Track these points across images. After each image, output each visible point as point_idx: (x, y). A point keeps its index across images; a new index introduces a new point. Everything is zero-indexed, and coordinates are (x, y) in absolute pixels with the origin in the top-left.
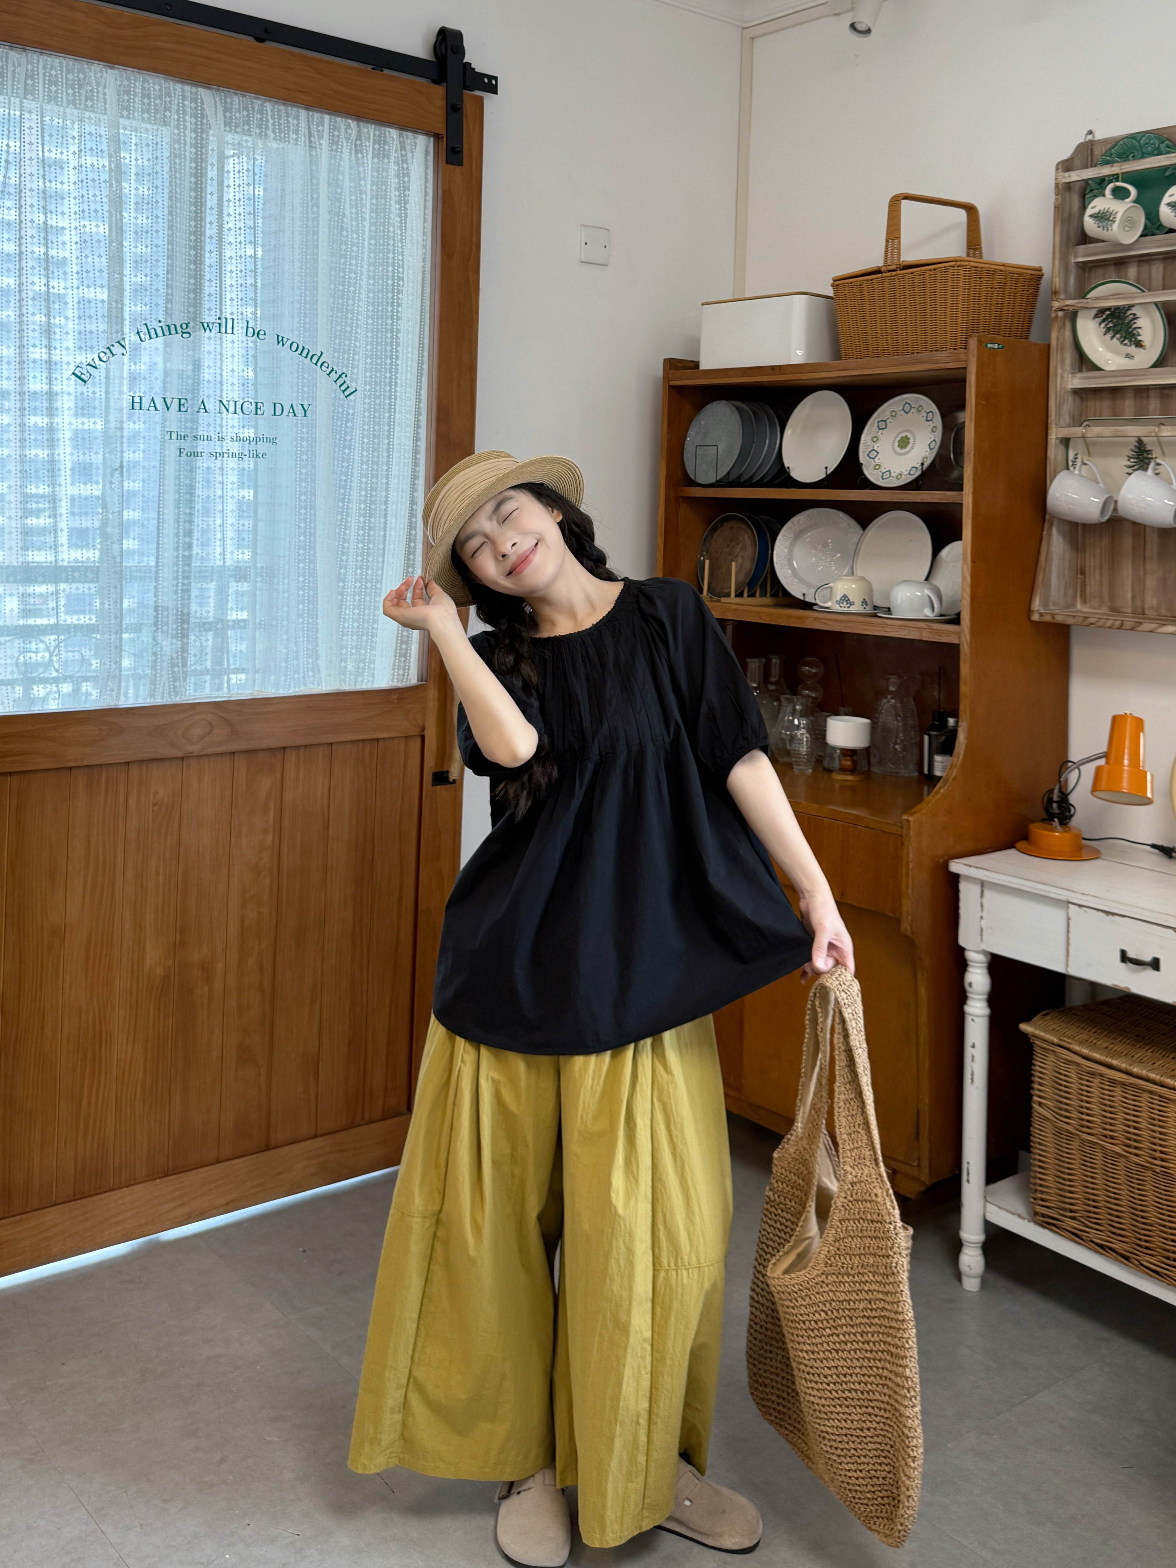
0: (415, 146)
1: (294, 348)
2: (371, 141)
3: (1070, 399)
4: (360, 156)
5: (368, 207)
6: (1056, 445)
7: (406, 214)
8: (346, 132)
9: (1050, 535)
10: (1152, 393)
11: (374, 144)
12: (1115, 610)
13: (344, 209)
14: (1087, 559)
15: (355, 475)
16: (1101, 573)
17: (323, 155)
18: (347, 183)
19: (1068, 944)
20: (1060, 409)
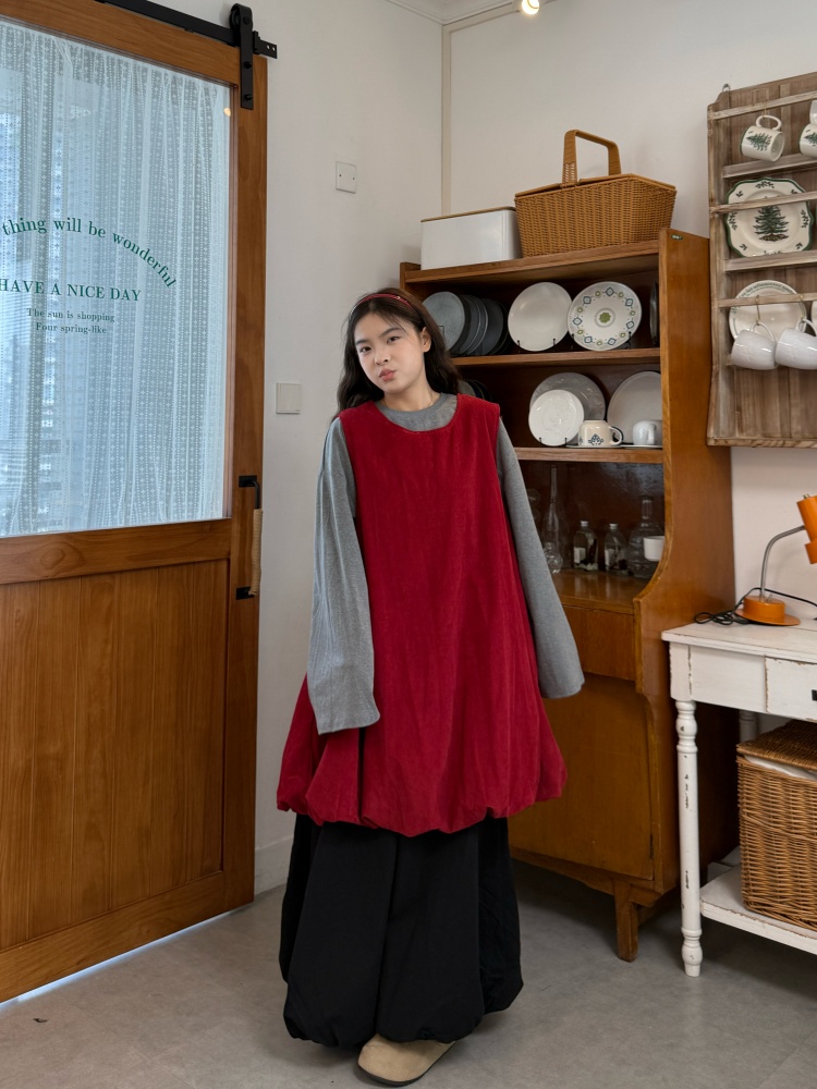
0: (216, 93)
1: (127, 245)
2: (184, 85)
3: (725, 279)
4: (174, 96)
6: (718, 313)
9: (717, 381)
10: (789, 272)
11: (186, 88)
12: (767, 436)
13: (162, 137)
14: (743, 399)
16: (754, 410)
19: (766, 689)
20: (719, 286)
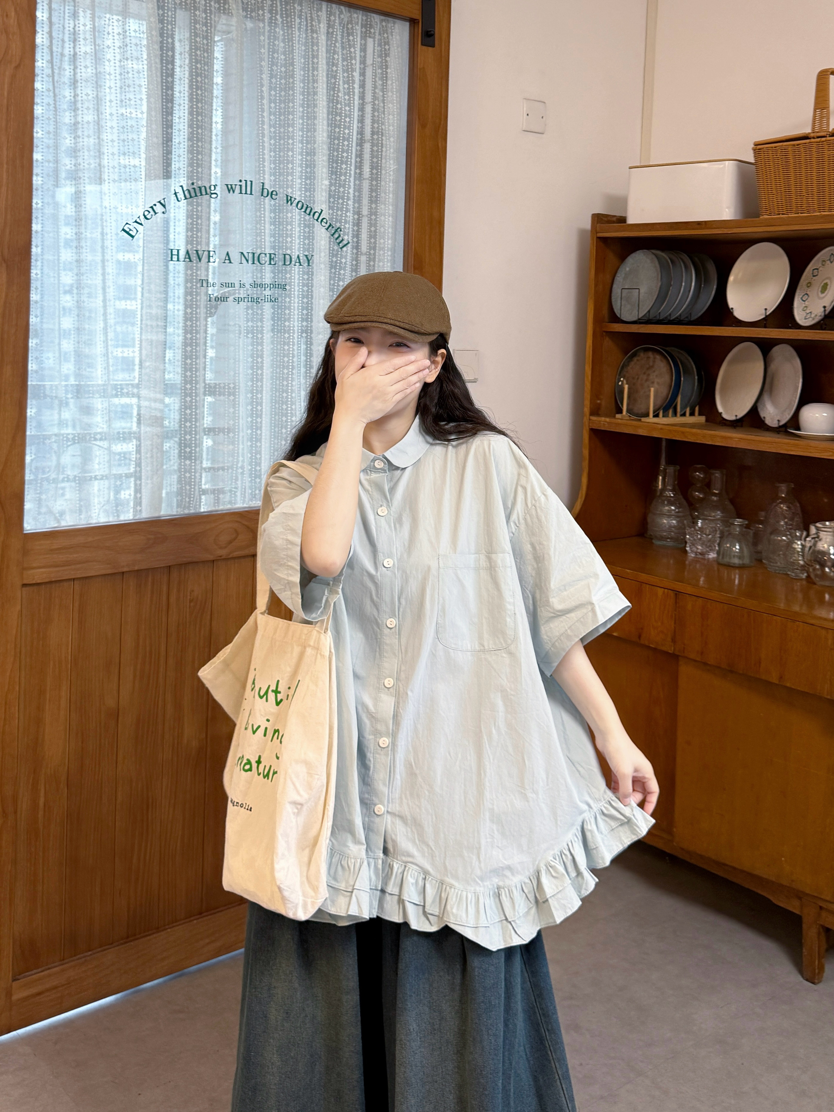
1: (300, 205)
2: (360, 24)
4: (351, 38)
8: (339, 17)
11: (362, 27)
13: (339, 85)
17: (322, 37)
18: (340, 63)
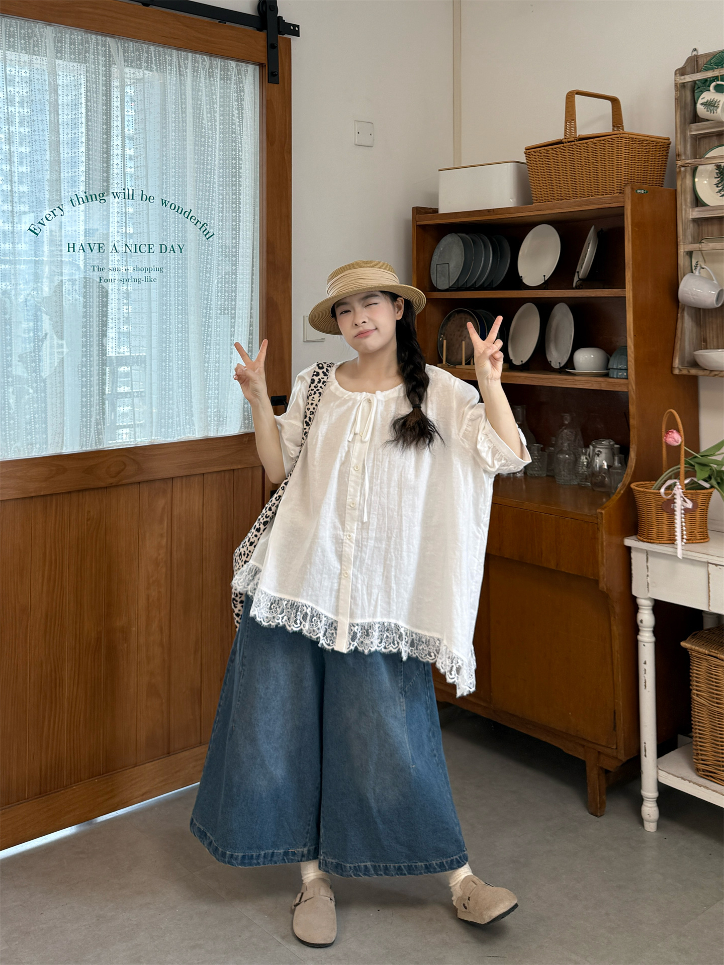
0: (247, 72)
1: (173, 207)
2: (219, 69)
3: (691, 225)
4: (212, 79)
5: (218, 113)
6: (684, 256)
7: (242, 116)
8: (202, 64)
9: (683, 317)
11: (221, 71)
13: (203, 114)
14: (708, 331)
15: (214, 291)
16: (717, 342)
17: (189, 79)
18: (204, 98)
19: (709, 591)
20: (685, 232)
